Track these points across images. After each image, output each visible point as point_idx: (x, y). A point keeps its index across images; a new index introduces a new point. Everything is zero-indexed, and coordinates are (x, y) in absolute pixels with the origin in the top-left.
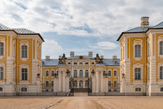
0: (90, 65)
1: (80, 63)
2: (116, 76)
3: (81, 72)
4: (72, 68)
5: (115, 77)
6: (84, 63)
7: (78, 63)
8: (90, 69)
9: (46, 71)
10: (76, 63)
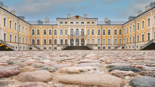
0: (85, 24)
1: (76, 22)
2: (110, 34)
3: (77, 31)
4: (69, 27)
5: (109, 36)
6: (80, 23)
7: (75, 23)
8: (85, 28)
9: (44, 29)
10: (73, 23)
